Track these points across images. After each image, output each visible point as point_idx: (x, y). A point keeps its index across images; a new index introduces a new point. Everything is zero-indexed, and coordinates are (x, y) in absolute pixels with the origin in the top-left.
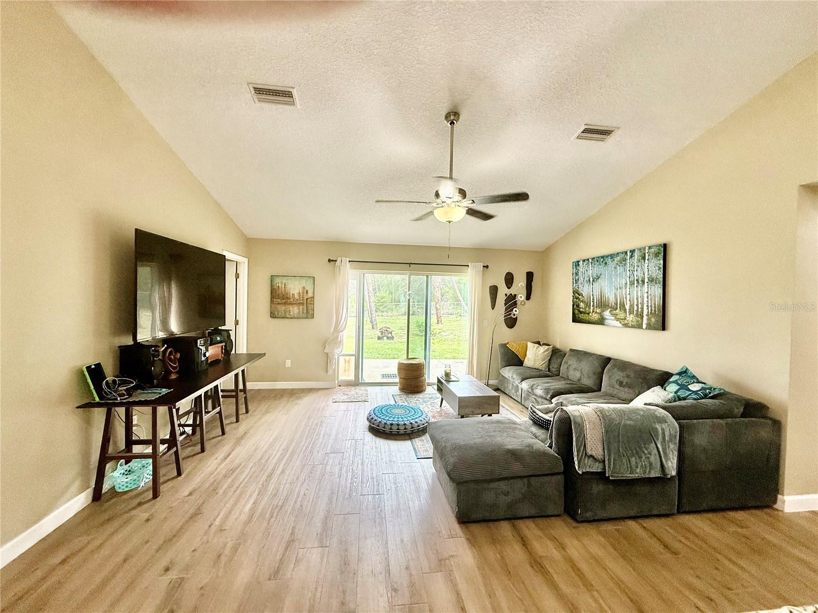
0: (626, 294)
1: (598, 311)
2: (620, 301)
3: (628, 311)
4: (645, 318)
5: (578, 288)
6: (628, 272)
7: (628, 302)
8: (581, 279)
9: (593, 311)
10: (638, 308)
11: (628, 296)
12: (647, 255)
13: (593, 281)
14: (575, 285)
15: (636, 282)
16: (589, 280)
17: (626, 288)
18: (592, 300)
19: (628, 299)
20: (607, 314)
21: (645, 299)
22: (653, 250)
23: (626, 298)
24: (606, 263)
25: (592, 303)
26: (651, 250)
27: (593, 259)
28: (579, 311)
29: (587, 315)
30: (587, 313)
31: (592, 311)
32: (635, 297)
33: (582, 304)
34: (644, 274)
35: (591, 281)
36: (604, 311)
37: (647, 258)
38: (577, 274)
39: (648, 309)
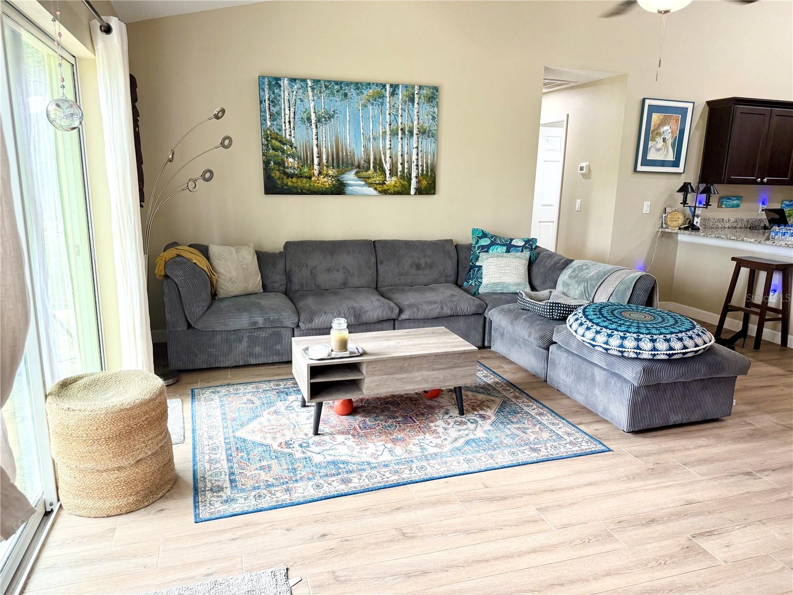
0: (384, 147)
1: (331, 172)
2: (375, 159)
3: (388, 172)
4: (414, 181)
5: (280, 130)
6: (388, 116)
7: (388, 159)
8: (287, 114)
9: (320, 173)
10: (403, 168)
11: (388, 152)
12: (416, 96)
13: (319, 120)
14: (269, 123)
15: (400, 132)
16: (309, 119)
17: (384, 139)
18: (315, 154)
19: (388, 156)
20: (350, 177)
21: (414, 157)
22: (425, 92)
23: (385, 154)
24: (346, 95)
25: (316, 161)
26: (422, 92)
27: (316, 82)
28: (285, 173)
29: (305, 180)
30: (306, 177)
31: (316, 172)
32: (400, 154)
33: (291, 160)
34: (412, 123)
35: (313, 121)
36: (343, 173)
37: (416, 101)
38: (274, 102)
39: (418, 169)
